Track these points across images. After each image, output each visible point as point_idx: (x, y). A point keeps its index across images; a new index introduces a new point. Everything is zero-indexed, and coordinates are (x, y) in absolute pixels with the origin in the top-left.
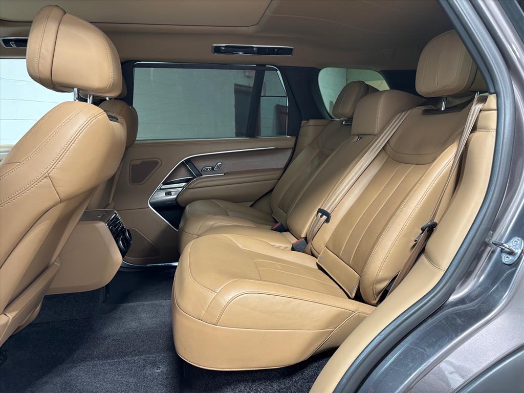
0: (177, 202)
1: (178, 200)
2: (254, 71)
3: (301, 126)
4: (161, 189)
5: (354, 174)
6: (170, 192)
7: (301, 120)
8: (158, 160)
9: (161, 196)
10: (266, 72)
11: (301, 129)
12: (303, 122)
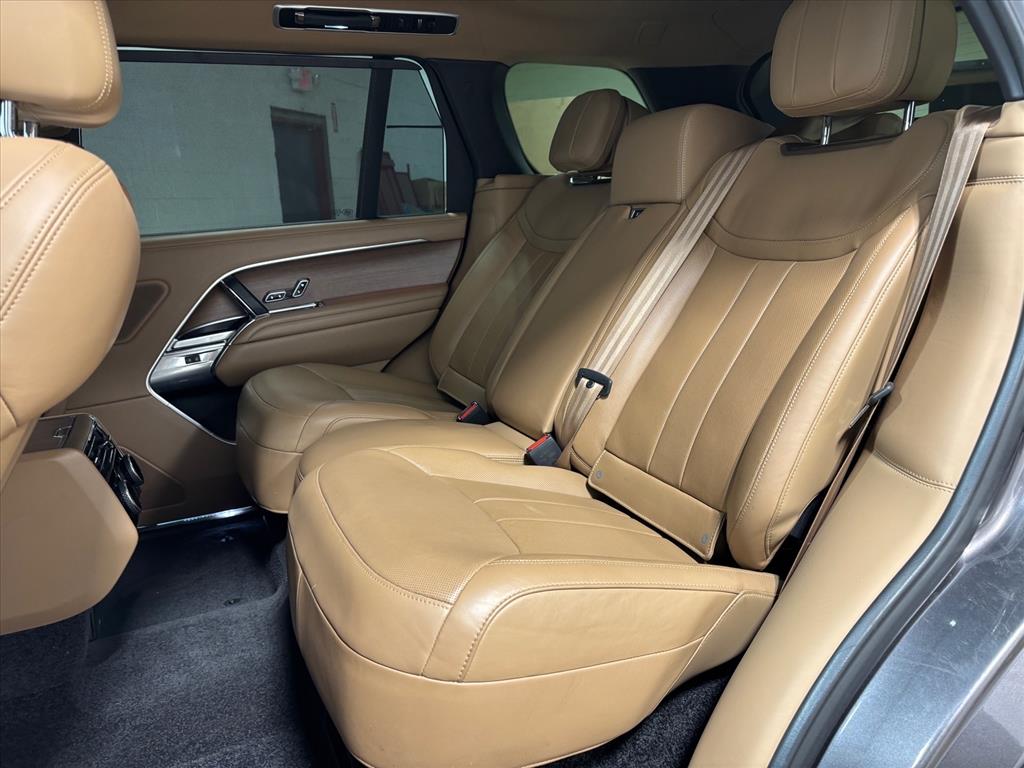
0: (215, 377)
1: (219, 371)
2: (370, 70)
3: (477, 190)
4: (174, 350)
5: (648, 288)
6: (197, 355)
7: (478, 178)
8: (161, 283)
9: (176, 366)
10: (394, 71)
11: (477, 196)
12: (481, 182)
